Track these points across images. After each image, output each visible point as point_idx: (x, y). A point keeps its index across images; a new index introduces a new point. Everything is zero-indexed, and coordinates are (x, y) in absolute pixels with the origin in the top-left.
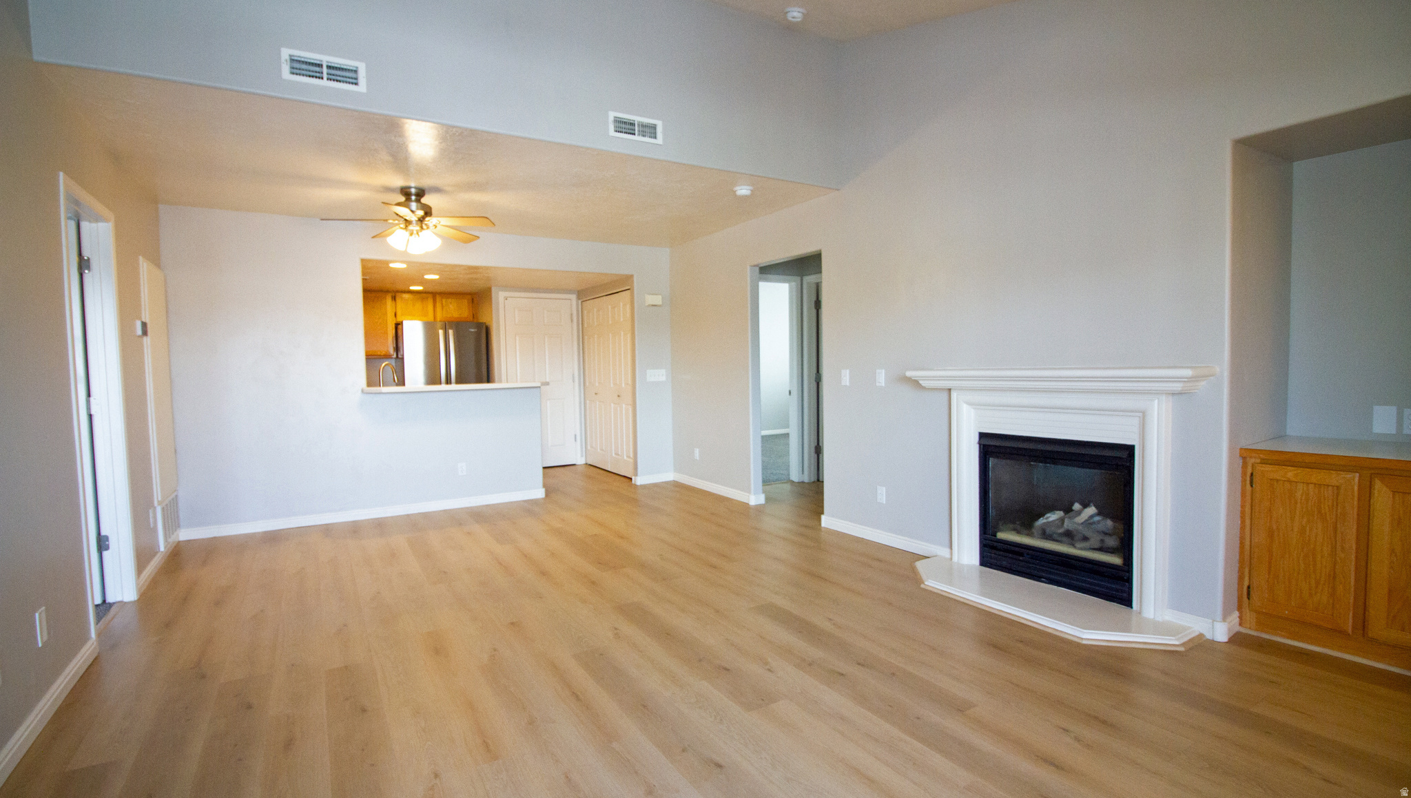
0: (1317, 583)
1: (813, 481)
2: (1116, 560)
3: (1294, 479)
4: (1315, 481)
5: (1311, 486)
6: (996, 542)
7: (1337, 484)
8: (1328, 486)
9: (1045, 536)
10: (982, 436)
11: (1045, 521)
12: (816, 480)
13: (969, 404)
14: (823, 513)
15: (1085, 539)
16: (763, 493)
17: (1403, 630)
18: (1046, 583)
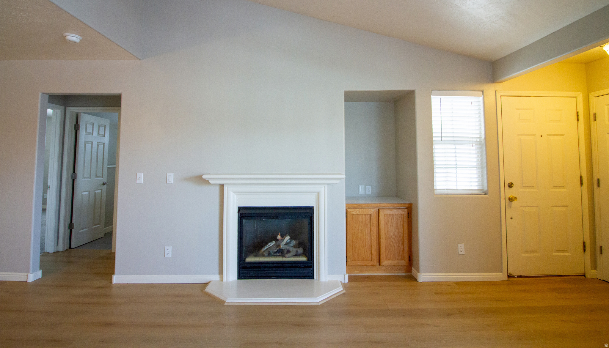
0: (366, 250)
1: (66, 249)
2: (304, 259)
3: (359, 214)
4: (365, 213)
5: (363, 215)
6: (246, 264)
7: (370, 213)
8: (368, 214)
9: (269, 255)
10: (240, 209)
11: (268, 247)
12: (68, 248)
13: (234, 192)
14: (114, 274)
15: (289, 252)
16: (40, 269)
17: (389, 260)
18: (274, 279)
